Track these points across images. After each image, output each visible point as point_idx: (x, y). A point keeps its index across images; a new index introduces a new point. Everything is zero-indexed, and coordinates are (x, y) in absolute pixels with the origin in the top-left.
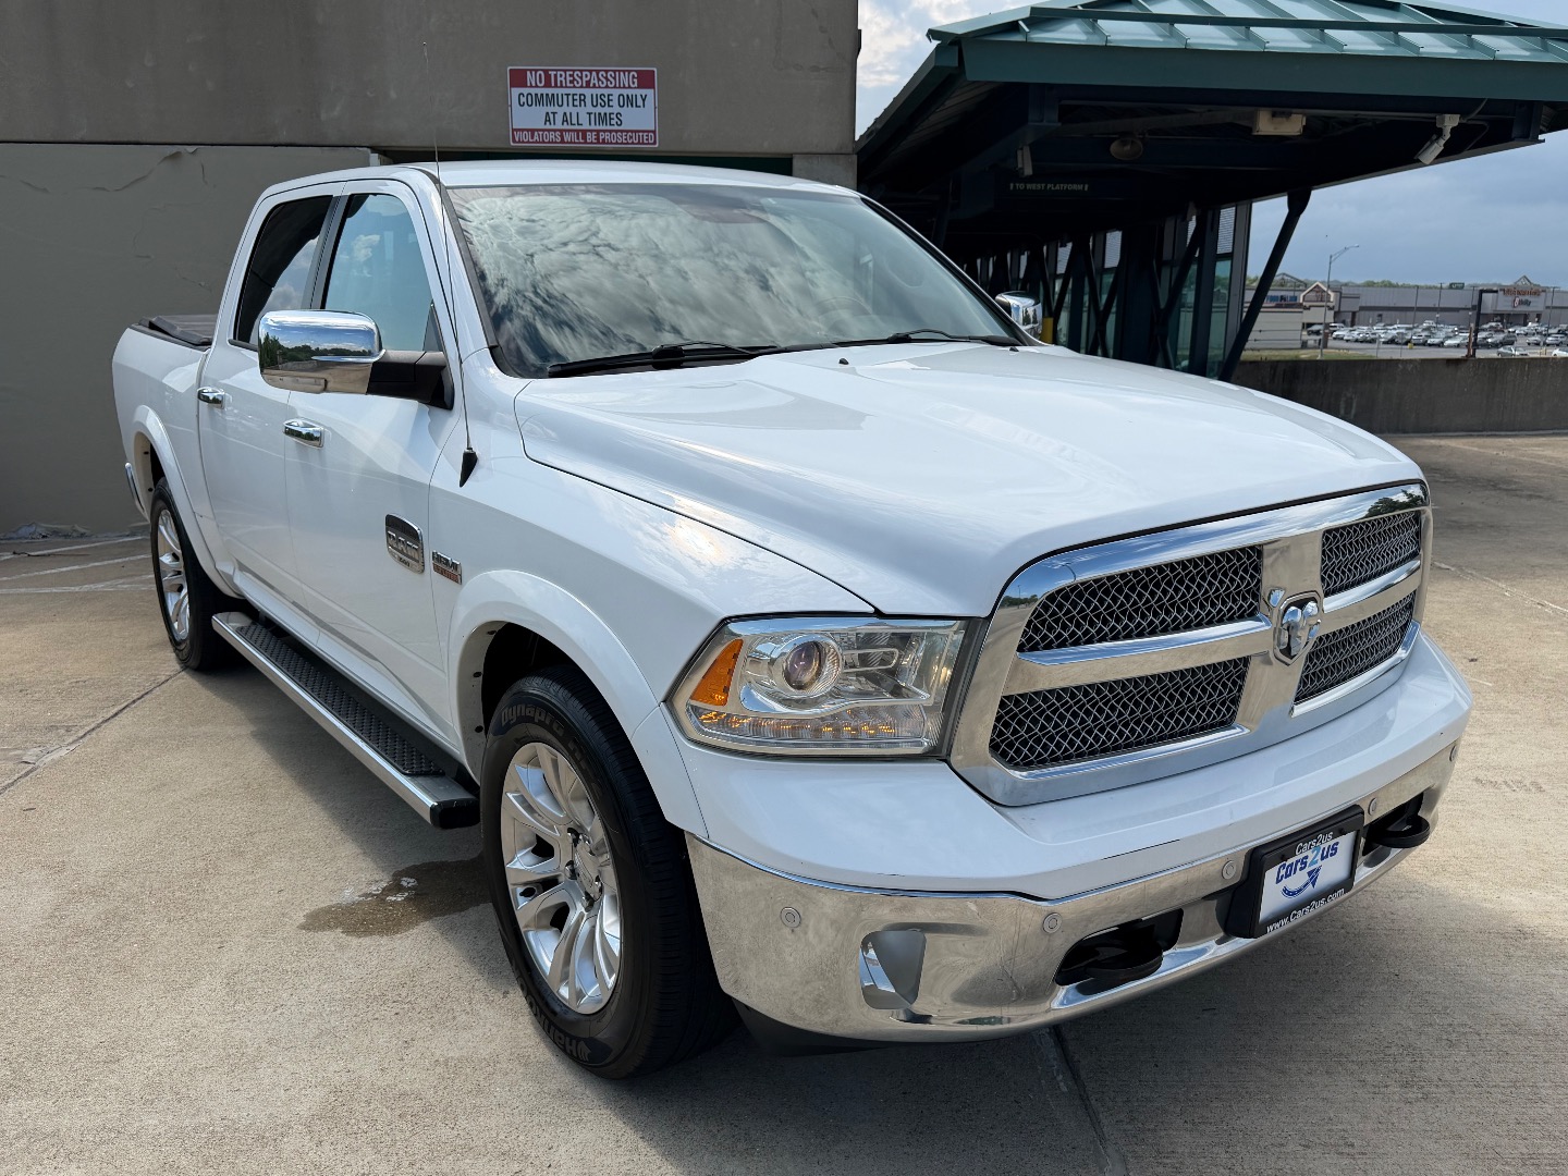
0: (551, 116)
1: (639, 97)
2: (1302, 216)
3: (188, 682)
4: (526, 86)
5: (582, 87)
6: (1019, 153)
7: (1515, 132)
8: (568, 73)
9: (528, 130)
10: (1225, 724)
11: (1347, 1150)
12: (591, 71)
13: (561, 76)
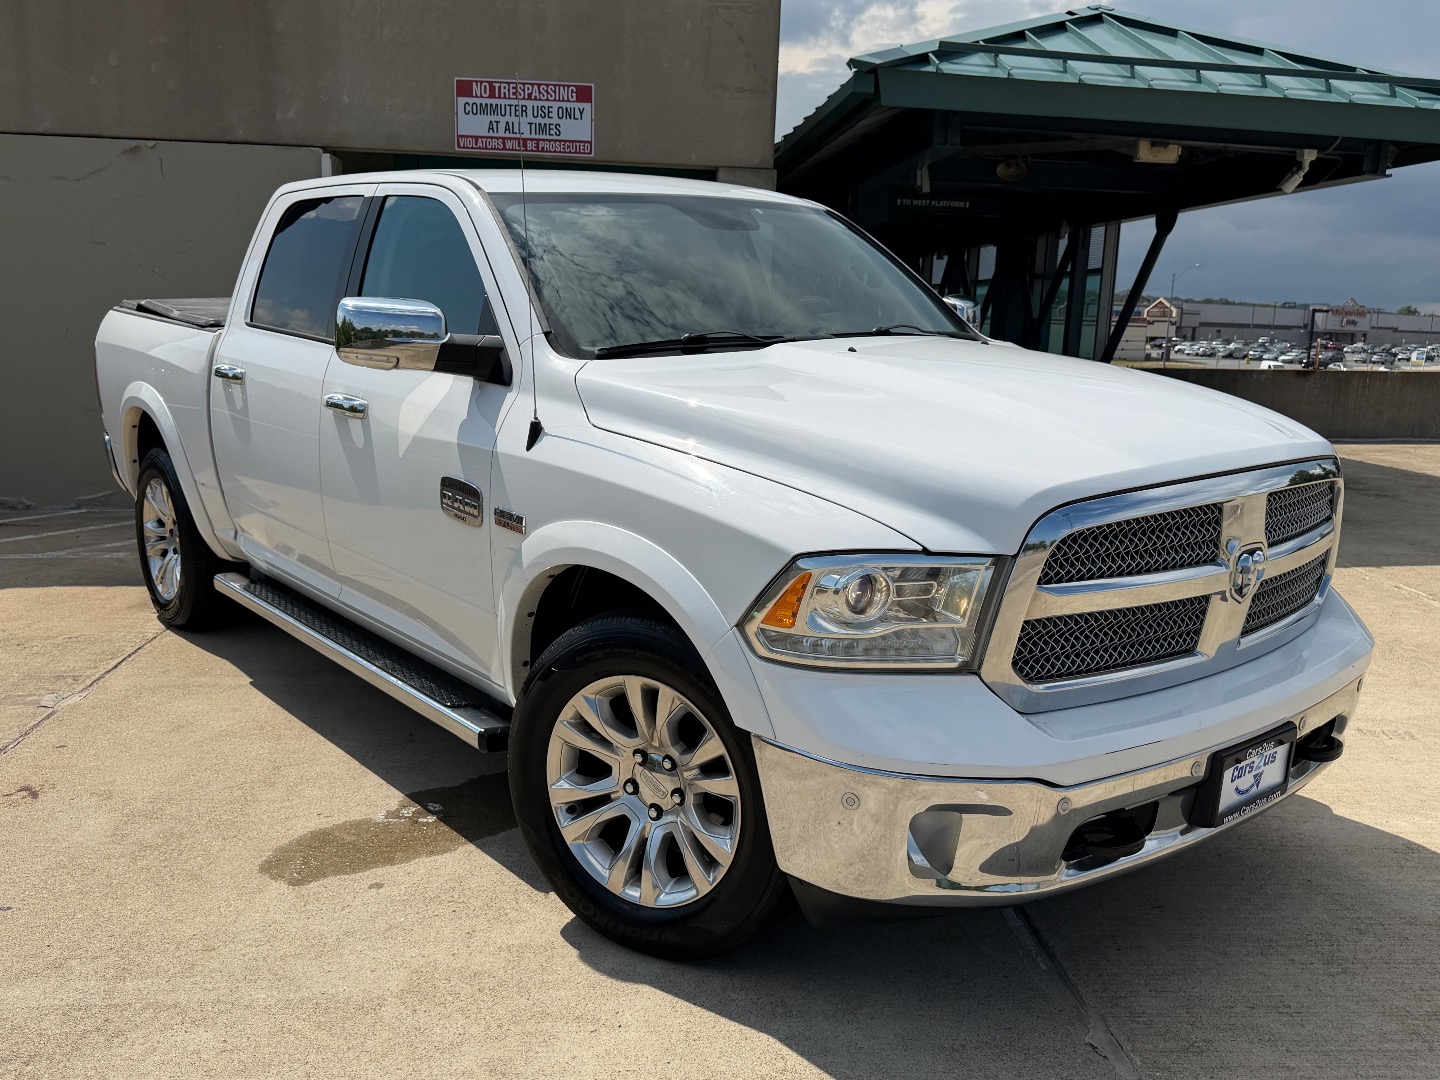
0: (495, 124)
1: (577, 110)
2: (1169, 237)
3: (173, 639)
4: (471, 96)
5: (524, 98)
6: (919, 172)
7: (1366, 166)
8: (511, 85)
9: (472, 137)
10: (1190, 652)
11: (1285, 1011)
12: (532, 85)
13: (505, 88)
